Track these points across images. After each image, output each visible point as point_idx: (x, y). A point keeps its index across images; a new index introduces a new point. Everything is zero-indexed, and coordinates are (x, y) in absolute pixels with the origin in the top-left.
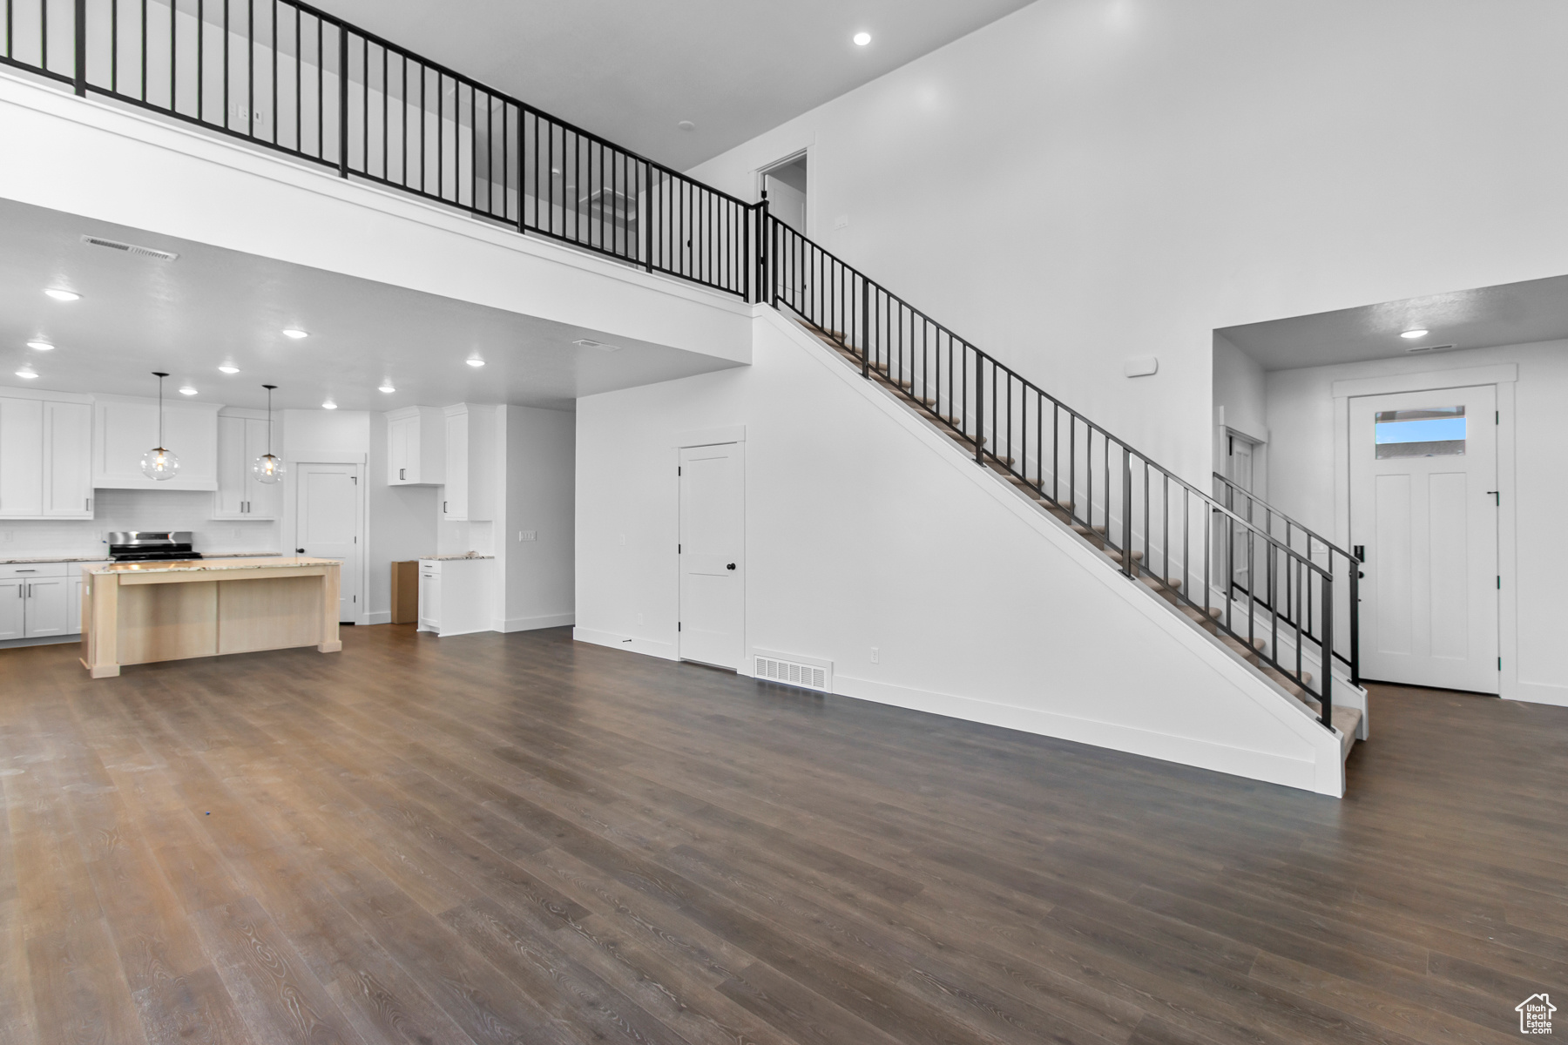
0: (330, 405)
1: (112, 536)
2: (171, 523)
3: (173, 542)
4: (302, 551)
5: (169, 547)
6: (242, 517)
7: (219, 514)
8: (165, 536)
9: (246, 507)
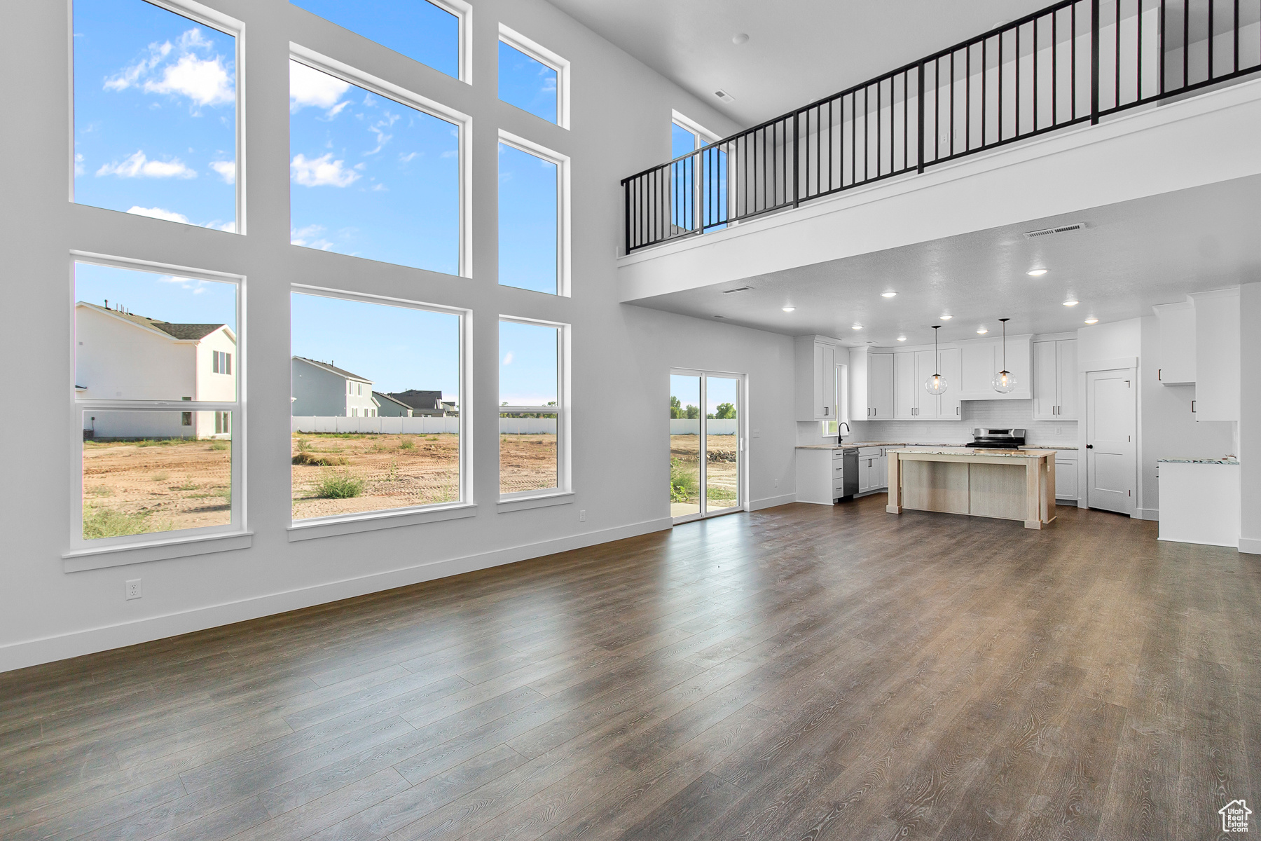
0: (1091, 321)
1: (977, 430)
2: (1011, 423)
3: (1013, 436)
4: (1090, 447)
5: (1011, 439)
6: (1054, 418)
7: (1037, 416)
8: (1006, 432)
9: (1057, 410)
